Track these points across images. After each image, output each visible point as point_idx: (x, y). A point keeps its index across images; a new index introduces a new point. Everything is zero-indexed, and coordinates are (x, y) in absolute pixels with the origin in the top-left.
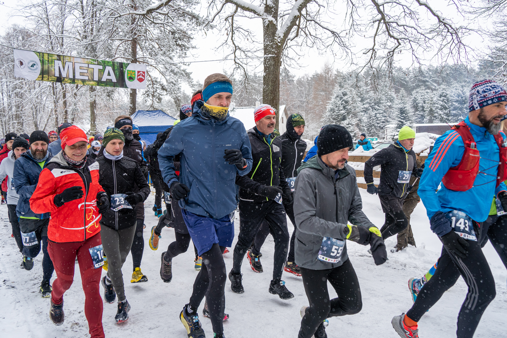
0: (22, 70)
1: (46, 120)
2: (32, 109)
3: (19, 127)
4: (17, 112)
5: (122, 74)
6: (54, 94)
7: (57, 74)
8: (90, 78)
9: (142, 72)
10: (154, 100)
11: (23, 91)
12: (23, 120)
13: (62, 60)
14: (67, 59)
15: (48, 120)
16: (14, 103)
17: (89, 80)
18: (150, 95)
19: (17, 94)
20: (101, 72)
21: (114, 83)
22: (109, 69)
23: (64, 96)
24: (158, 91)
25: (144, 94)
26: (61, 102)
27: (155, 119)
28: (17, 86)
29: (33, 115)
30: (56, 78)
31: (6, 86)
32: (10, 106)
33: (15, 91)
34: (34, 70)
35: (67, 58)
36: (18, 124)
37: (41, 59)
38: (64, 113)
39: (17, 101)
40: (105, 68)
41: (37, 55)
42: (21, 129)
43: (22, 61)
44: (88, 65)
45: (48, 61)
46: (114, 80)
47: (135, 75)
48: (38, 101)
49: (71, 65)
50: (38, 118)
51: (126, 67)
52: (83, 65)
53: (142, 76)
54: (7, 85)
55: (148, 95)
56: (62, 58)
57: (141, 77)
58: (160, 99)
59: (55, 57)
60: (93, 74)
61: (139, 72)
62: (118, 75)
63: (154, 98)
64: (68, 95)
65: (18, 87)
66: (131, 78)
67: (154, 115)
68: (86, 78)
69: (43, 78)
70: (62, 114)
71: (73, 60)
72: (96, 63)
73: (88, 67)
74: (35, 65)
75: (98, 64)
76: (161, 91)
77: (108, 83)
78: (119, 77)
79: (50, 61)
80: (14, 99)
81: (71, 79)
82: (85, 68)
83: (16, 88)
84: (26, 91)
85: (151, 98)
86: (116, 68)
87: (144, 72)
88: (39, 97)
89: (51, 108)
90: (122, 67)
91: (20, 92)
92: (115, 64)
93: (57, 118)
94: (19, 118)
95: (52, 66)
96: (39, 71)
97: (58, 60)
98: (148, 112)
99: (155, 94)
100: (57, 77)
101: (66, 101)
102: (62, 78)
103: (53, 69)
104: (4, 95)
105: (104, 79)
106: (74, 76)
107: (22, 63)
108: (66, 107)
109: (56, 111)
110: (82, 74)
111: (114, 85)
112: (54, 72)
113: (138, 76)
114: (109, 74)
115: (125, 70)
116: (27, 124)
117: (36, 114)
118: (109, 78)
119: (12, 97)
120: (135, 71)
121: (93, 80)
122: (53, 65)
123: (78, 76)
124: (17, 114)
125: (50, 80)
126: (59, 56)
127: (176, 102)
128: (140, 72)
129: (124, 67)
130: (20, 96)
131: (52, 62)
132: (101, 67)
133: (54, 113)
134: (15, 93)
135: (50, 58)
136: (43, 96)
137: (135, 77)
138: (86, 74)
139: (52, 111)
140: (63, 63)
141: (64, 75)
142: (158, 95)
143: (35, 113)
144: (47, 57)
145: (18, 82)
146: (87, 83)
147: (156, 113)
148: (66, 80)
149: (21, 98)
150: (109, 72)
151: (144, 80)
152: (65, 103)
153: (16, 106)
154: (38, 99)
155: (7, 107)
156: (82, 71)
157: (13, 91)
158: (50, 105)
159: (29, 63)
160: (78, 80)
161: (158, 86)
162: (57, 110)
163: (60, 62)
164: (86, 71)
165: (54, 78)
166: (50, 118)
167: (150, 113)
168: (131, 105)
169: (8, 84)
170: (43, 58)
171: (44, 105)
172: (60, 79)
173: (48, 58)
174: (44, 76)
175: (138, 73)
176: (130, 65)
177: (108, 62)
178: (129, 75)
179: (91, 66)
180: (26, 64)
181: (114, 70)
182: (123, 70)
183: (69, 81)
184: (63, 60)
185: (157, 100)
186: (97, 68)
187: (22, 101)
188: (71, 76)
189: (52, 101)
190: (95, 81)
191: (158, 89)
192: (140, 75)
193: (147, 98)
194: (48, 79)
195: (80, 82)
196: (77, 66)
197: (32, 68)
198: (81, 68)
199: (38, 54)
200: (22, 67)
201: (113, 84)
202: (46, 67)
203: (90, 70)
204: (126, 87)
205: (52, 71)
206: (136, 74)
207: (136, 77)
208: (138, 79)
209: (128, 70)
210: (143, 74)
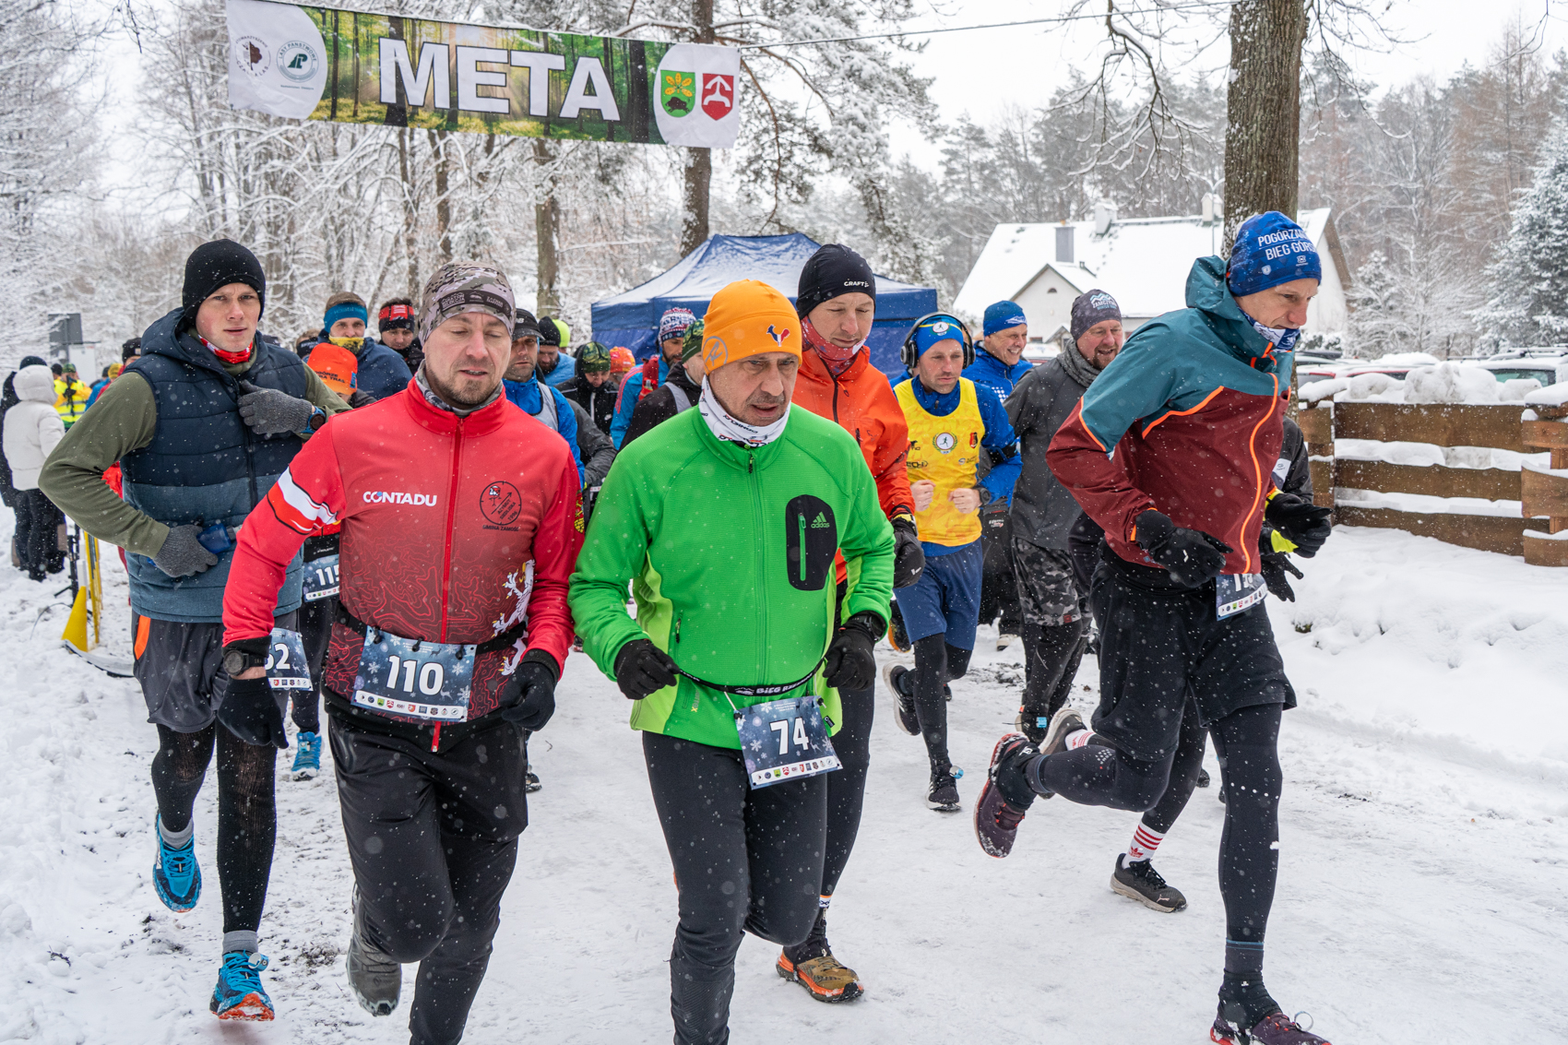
0: (255, 81)
1: (375, 279)
2: (325, 235)
3: (279, 304)
4: (271, 246)
5: (641, 87)
6: (405, 178)
7: (389, 96)
8: (516, 107)
9: (724, 77)
10: (782, 195)
11: (291, 168)
12: (292, 277)
13: (409, 41)
14: (426, 32)
15: (382, 278)
16: (261, 215)
17: (512, 115)
18: (766, 172)
19: (271, 179)
20: (560, 80)
21: (611, 123)
22: (590, 67)
23: (442, 184)
24: (798, 158)
25: (743, 171)
26: (429, 206)
27: (781, 268)
28: (272, 149)
29: (329, 258)
30: (384, 109)
31: (232, 151)
32: (246, 223)
33: (266, 168)
34: (302, 78)
35: (426, 28)
36: (275, 293)
37: (330, 36)
38: (440, 251)
39: (271, 204)
40: (572, 64)
41: (317, 23)
42: (285, 314)
43: (256, 44)
44: (509, 56)
45: (356, 41)
46: (611, 113)
47: (694, 91)
48: (346, 202)
49: (441, 56)
50: (345, 269)
51: (659, 59)
52: (490, 55)
53: (723, 92)
54: (238, 146)
55: (758, 173)
56: (407, 28)
57: (717, 97)
58: (804, 189)
59: (383, 27)
60: (526, 92)
61: (707, 78)
62: (625, 92)
63: (782, 186)
64: (456, 178)
65: (276, 153)
66: (676, 105)
67: (778, 255)
68: (501, 106)
69: (334, 108)
70: (432, 255)
71: (451, 35)
72: (541, 45)
73: (509, 62)
74: (305, 58)
75: (546, 51)
76: (810, 158)
77: (585, 126)
78: (630, 99)
79: (361, 41)
80: (263, 196)
81: (439, 112)
82: (496, 67)
83: (270, 155)
84: (303, 168)
85: (769, 185)
86: (618, 64)
87: (729, 79)
88: (353, 190)
89: (394, 229)
90: (642, 60)
91: (282, 171)
92: (615, 48)
93: (413, 270)
94: (278, 270)
95: (369, 62)
96: (319, 83)
97: (392, 36)
98: (751, 244)
99: (785, 170)
100: (390, 106)
101: (445, 202)
102: (409, 110)
103: (372, 75)
104: (227, 183)
105: (570, 111)
106: (454, 101)
107: (255, 55)
108: (445, 227)
109: (411, 242)
110: (484, 91)
111: (611, 132)
112: (376, 84)
113: (706, 93)
114: (590, 89)
115: (651, 70)
116: (306, 295)
117: (341, 257)
118: (590, 103)
119: (256, 193)
120: (692, 75)
121: (527, 114)
122: (374, 56)
123: (468, 100)
124: (271, 255)
125: (362, 116)
126: (395, 21)
127: (868, 202)
128: (714, 76)
129: (650, 59)
130: (284, 186)
131: (369, 44)
132: (558, 62)
133: (404, 251)
134: (267, 175)
135: (363, 30)
136: (366, 183)
137: (692, 99)
138: (499, 92)
139: (397, 241)
140: (413, 49)
141: (415, 96)
142: (796, 172)
143: (334, 252)
144: (351, 26)
145: (274, 132)
146: (505, 125)
147: (783, 247)
148: (423, 115)
149: (286, 193)
150: (590, 81)
151: (730, 109)
152: (444, 209)
153: (269, 224)
154: (347, 196)
155: (237, 231)
156: (484, 78)
157: (257, 168)
158: (389, 220)
159: (282, 52)
160: (468, 113)
161: (796, 138)
162: (415, 236)
163: (399, 45)
164: (500, 80)
165: (379, 107)
166: (391, 268)
167: (760, 244)
168: (691, 217)
169: (242, 139)
170: (336, 29)
171: (370, 220)
172: (398, 115)
173: (356, 31)
174: (341, 100)
175: (705, 83)
176: (672, 49)
177: (587, 41)
178: (671, 92)
179: (518, 58)
180: (274, 56)
181: (609, 72)
182: (644, 72)
183: (436, 120)
184: (414, 36)
185: (794, 192)
186: (543, 64)
187: (290, 205)
188: (443, 102)
189: (399, 201)
190: (536, 118)
191: (796, 150)
192: (712, 91)
193: (751, 185)
194: (355, 114)
195: (477, 121)
196: (466, 60)
197: (295, 71)
198: (480, 66)
199: (319, 16)
200: (258, 67)
201: (605, 126)
202: (346, 67)
203: (516, 72)
204: (659, 140)
205: (368, 81)
206: (699, 85)
207: (698, 100)
208: (703, 107)
209: (665, 73)
210: (728, 88)
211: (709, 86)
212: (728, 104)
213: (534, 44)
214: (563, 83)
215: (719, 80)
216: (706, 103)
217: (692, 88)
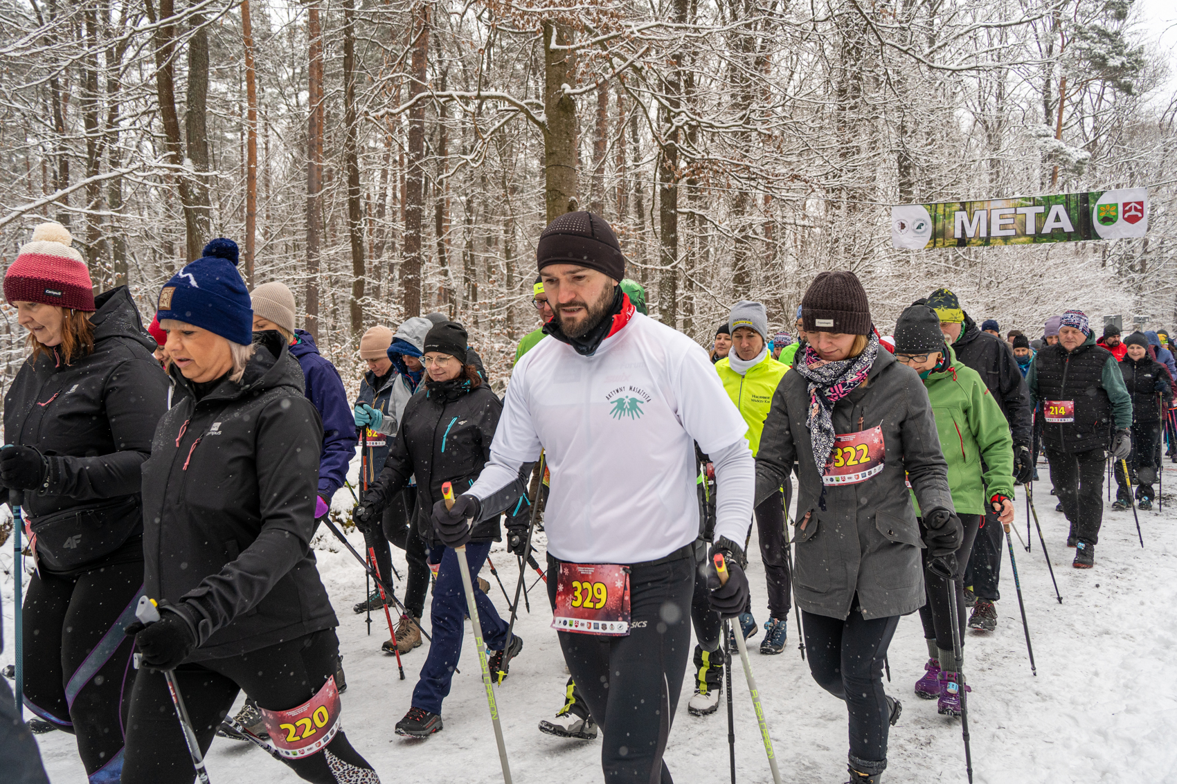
0: (901, 236)
5: (1086, 214)
7: (958, 234)
8: (1019, 232)
9: (1137, 203)
13: (968, 210)
14: (976, 206)
17: (1017, 236)
20: (1041, 218)
21: (1069, 233)
22: (1059, 209)
30: (957, 241)
34: (922, 233)
35: (976, 204)
37: (933, 214)
40: (1049, 209)
41: (928, 210)
43: (903, 222)
44: (1016, 210)
45: (944, 215)
46: (1068, 227)
47: (1117, 212)
49: (983, 214)
51: (1097, 200)
52: (1006, 211)
53: (1136, 209)
56: (968, 206)
57: (1133, 213)
59: (957, 207)
60: (1024, 224)
61: (1125, 205)
62: (1076, 218)
66: (1106, 220)
68: (1012, 233)
69: (935, 243)
72: (1032, 203)
73: (1016, 213)
74: (923, 225)
75: (1034, 205)
77: (1055, 236)
78: (1080, 221)
79: (947, 214)
81: (981, 239)
82: (1009, 216)
86: (1073, 205)
87: (1141, 204)
90: (1086, 201)
92: (1072, 198)
95: (950, 222)
96: (929, 234)
97: (960, 210)
100: (959, 239)
102: (967, 240)
103: (951, 227)
105: (1046, 230)
106: (989, 233)
107: (903, 226)
110: (1003, 227)
111: (1068, 237)
112: (953, 231)
113: (1125, 212)
114: (1057, 219)
115: (1092, 206)
118: (1058, 225)
120: (1116, 205)
121: (1024, 234)
122: (952, 219)
123: (995, 231)
125: (947, 244)
126: (963, 204)
128: (1130, 203)
129: (1091, 201)
131: (950, 216)
132: (1041, 209)
135: (947, 210)
137: (1116, 217)
138: (1011, 227)
140: (970, 214)
141: (970, 233)
144: (942, 209)
146: (1013, 240)
148: (973, 241)
150: (1057, 215)
151: (1142, 217)
156: (1003, 222)
159: (914, 224)
160: (995, 238)
163: (964, 213)
165: (954, 240)
170: (936, 211)
172: (962, 242)
173: (945, 210)
174: (938, 240)
175: (1124, 208)
176: (1104, 194)
177: (1057, 197)
178: (1103, 215)
179: (1020, 210)
180: (910, 225)
181: (1068, 210)
182: (1088, 207)
183: (980, 242)
184: (971, 209)
186: (1031, 212)
188: (983, 234)
190: (1029, 235)
192: (1130, 210)
194: (944, 244)
195: (999, 240)
196: (995, 215)
197: (919, 230)
198: (1002, 217)
199: (929, 207)
200: (903, 231)
201: (1066, 235)
202: (939, 226)
203: (1019, 217)
204: (1097, 237)
205: (949, 230)
206: (1120, 208)
207: (1120, 216)
208: (1126, 219)
209: (1100, 206)
210: (1139, 207)
211: (1127, 208)
212: (1140, 215)
213: (1028, 203)
214: (1043, 219)
215: (1133, 204)
216: (1126, 216)
217: (1117, 210)
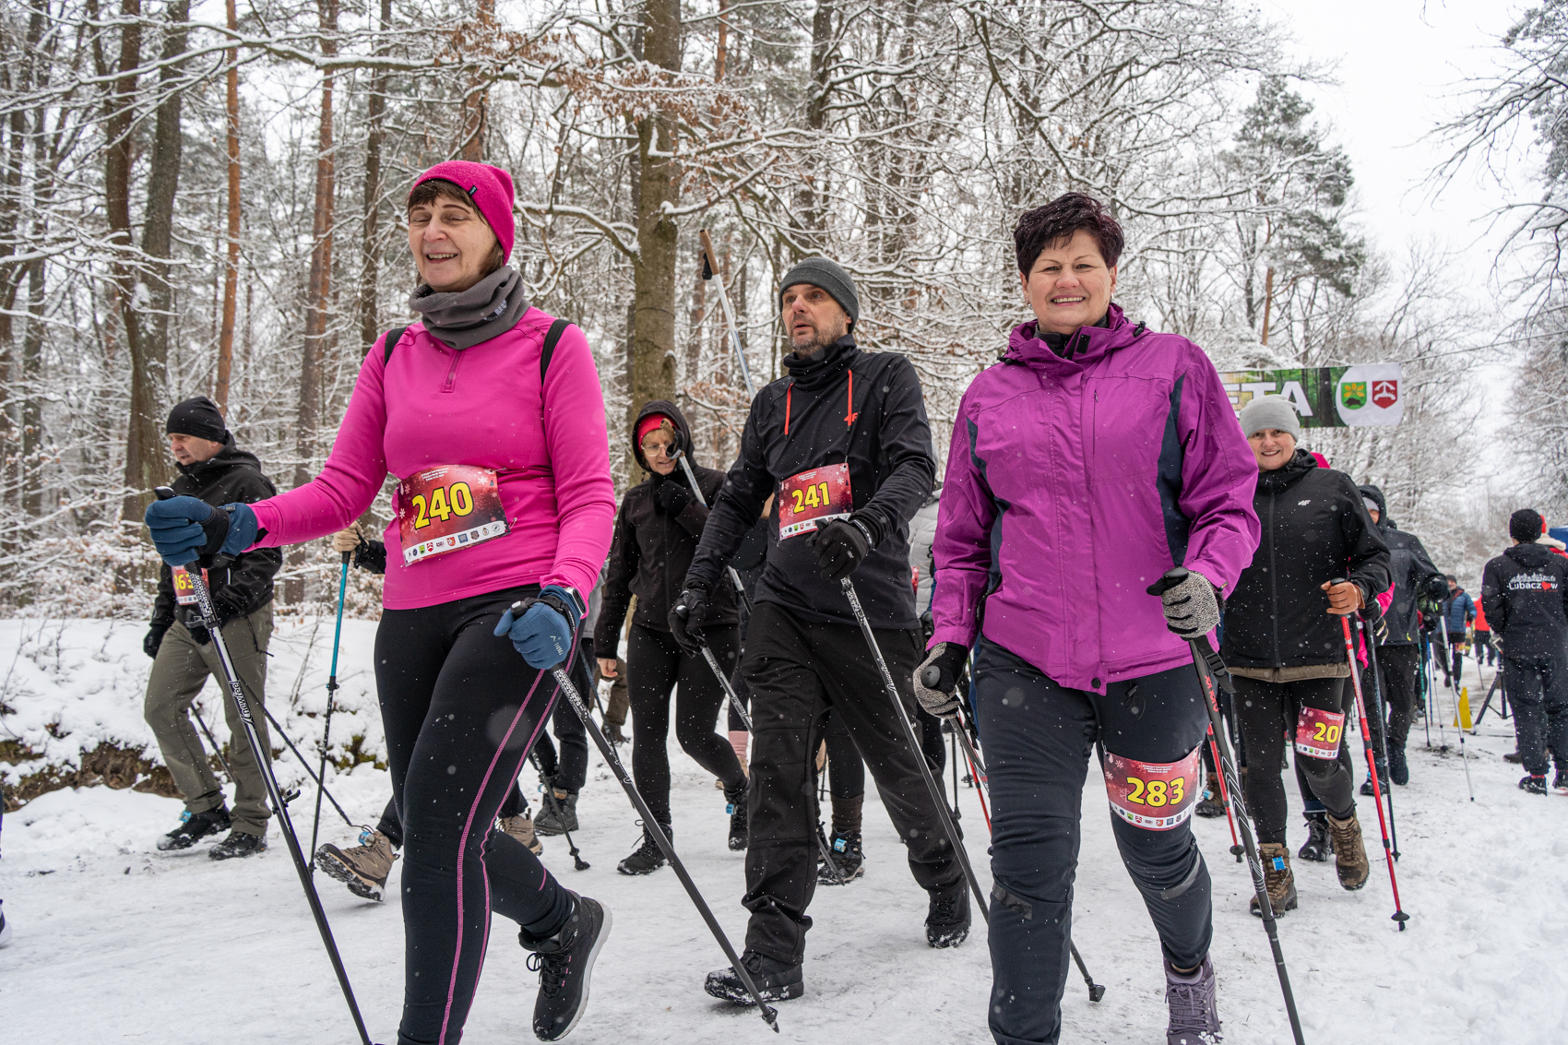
5: (1327, 394)
9: (1390, 382)
21: (1307, 417)
22: (1294, 387)
40: (1281, 386)
44: (1240, 387)
46: (1306, 410)
47: (1366, 393)
51: (1340, 377)
53: (1388, 390)
57: (1385, 394)
61: (1375, 384)
62: (1315, 399)
66: (1353, 402)
72: (1260, 378)
73: (1240, 390)
78: (1320, 405)
86: (1311, 382)
87: (1394, 383)
90: (1328, 379)
92: (1310, 373)
113: (1375, 393)
115: (1334, 384)
120: (1365, 383)
128: (1381, 382)
129: (1333, 377)
132: (1272, 386)
137: (1364, 398)
150: (1292, 393)
151: (1395, 400)
175: (1374, 387)
176: (1349, 370)
177: (1291, 372)
178: (1349, 396)
179: (1246, 387)
181: (1305, 388)
182: (1330, 385)
192: (1381, 390)
204: (1341, 424)
206: (1369, 389)
207: (1369, 397)
208: (1376, 402)
209: (1344, 384)
210: (1392, 388)
211: (1377, 388)
212: (1393, 397)
213: (1256, 378)
215: (1385, 384)
216: (1376, 398)
217: (1365, 391)
